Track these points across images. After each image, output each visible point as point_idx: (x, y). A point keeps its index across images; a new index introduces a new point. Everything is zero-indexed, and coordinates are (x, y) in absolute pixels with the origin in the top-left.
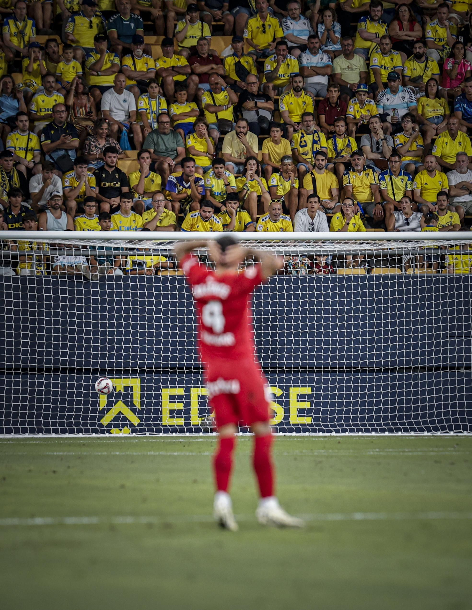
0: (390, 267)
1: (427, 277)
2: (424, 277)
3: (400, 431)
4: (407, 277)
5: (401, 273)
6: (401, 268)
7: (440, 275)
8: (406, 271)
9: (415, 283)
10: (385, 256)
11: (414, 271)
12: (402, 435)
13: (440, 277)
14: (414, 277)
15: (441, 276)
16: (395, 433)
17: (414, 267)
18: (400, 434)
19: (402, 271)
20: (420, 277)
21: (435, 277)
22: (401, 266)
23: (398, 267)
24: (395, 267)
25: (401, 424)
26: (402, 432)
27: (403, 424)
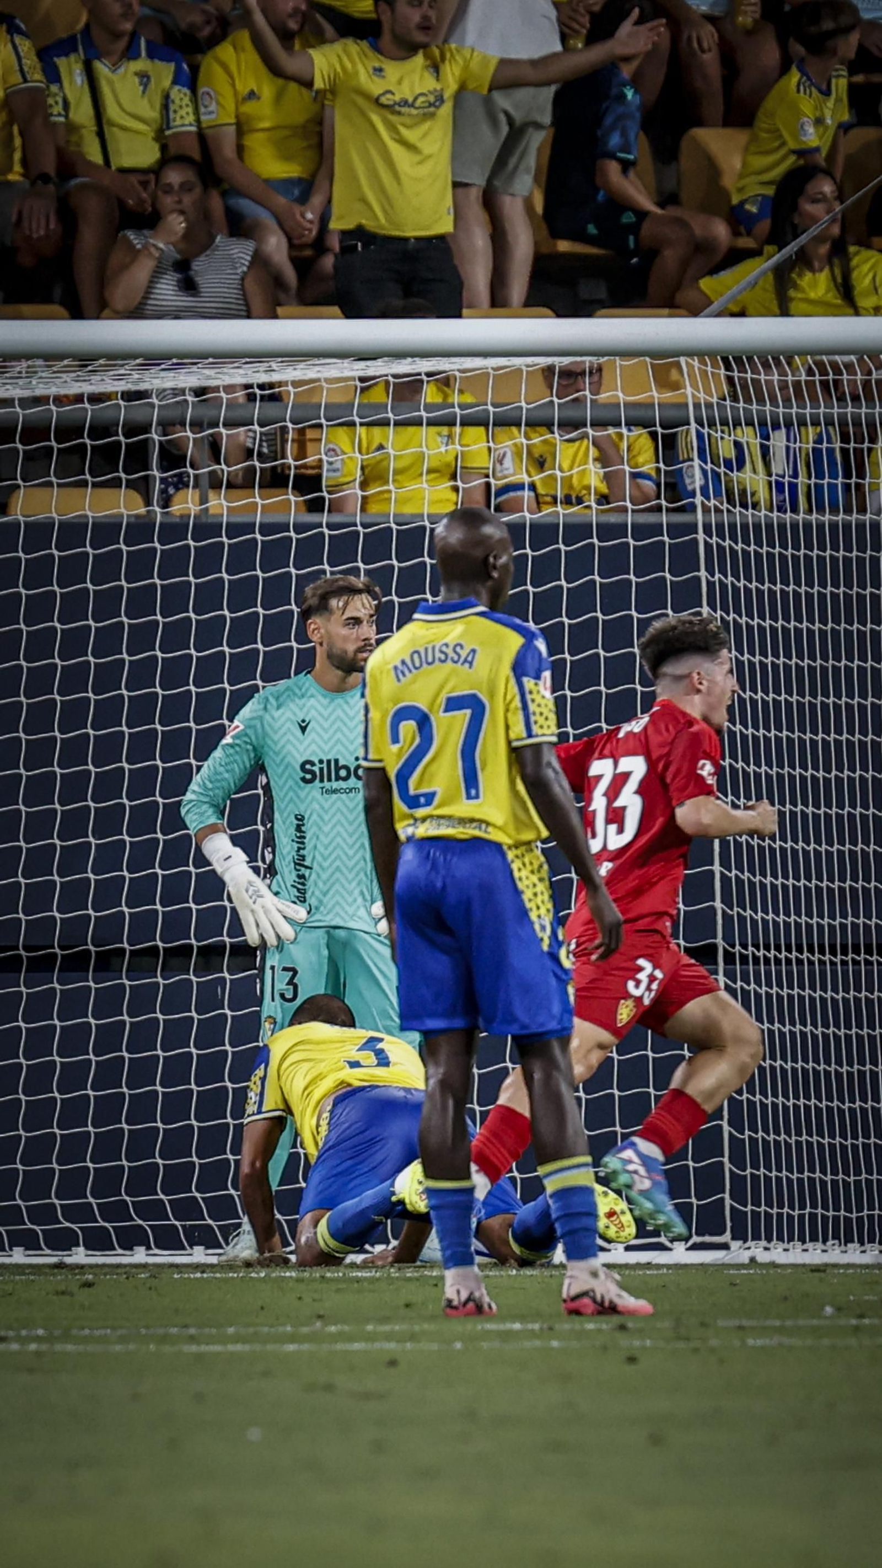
0: (95, 485)
1: (267, 529)
2: (249, 528)
3: (140, 1245)
4: (173, 530)
5: (142, 510)
6: (143, 487)
7: (325, 518)
8: (166, 502)
9: (209, 558)
10: (69, 430)
11: (204, 500)
12: (151, 1260)
13: (326, 531)
14: (206, 528)
15: (330, 526)
16: (120, 1251)
17: (205, 482)
18: (140, 1255)
19: (148, 503)
20: (234, 530)
21: (299, 528)
22: (147, 477)
23: (130, 484)
24: (116, 483)
25: (144, 1210)
26: (149, 1248)
27: (153, 1210)
